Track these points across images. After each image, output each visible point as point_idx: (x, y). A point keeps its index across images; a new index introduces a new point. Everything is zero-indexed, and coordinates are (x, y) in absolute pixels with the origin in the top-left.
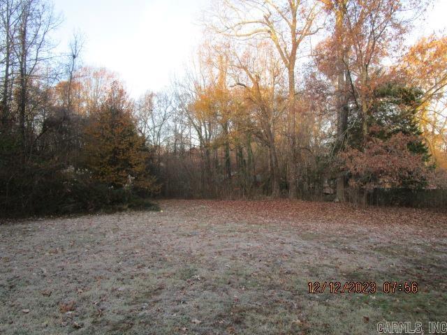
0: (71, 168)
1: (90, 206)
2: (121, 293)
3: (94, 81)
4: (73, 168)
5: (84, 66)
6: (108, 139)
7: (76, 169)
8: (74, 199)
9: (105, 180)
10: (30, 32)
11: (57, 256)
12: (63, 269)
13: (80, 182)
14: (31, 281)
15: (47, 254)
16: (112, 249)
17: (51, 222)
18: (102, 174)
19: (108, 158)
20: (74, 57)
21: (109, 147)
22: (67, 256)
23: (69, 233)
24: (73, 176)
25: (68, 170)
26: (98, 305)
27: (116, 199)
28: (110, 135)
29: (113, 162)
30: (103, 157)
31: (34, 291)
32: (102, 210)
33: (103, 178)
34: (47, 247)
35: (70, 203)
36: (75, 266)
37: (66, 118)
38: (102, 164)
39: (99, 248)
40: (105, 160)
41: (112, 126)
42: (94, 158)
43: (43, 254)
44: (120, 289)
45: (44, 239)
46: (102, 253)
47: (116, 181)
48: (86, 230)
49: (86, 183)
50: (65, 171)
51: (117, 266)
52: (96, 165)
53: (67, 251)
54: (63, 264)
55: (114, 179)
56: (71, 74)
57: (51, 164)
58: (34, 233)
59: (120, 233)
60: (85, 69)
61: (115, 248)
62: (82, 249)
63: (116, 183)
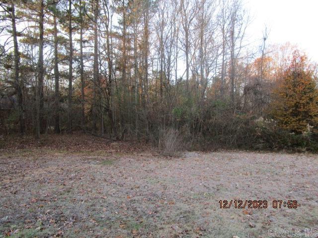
0: (261, 119)
1: (275, 146)
2: (288, 214)
3: (280, 53)
4: (263, 119)
5: (272, 44)
6: (291, 96)
7: (265, 119)
8: (263, 140)
9: (288, 127)
10: (236, 30)
11: (247, 177)
12: (249, 187)
13: (268, 128)
14: (229, 189)
15: (241, 174)
16: (287, 180)
17: (247, 154)
18: (286, 123)
19: (291, 111)
20: (265, 39)
21: (292, 103)
22: (253, 178)
23: (257, 163)
24: (262, 124)
25: (259, 120)
26: (268, 217)
27: (295, 142)
28: (292, 93)
29: (295, 114)
30: (286, 110)
31: (229, 196)
32: (284, 150)
33: (287, 126)
34: (241, 170)
35: (260, 143)
36: (257, 186)
37: (258, 84)
38: (285, 115)
39: (276, 177)
40: (288, 112)
41: (295, 86)
42: (280, 111)
43: (238, 174)
44: (287, 211)
45: (241, 164)
46: (278, 182)
47: (298, 128)
48: (269, 163)
49: (272, 130)
50: (257, 121)
51: (288, 193)
52: (281, 116)
53: (254, 175)
54: (249, 183)
55: (296, 127)
56: (263, 52)
57: (248, 116)
58: (235, 160)
59: (295, 169)
60: (274, 46)
61: (289, 180)
62: (264, 176)
63: (298, 130)
